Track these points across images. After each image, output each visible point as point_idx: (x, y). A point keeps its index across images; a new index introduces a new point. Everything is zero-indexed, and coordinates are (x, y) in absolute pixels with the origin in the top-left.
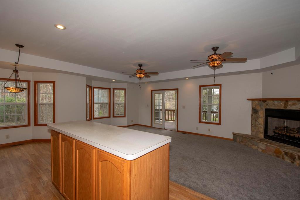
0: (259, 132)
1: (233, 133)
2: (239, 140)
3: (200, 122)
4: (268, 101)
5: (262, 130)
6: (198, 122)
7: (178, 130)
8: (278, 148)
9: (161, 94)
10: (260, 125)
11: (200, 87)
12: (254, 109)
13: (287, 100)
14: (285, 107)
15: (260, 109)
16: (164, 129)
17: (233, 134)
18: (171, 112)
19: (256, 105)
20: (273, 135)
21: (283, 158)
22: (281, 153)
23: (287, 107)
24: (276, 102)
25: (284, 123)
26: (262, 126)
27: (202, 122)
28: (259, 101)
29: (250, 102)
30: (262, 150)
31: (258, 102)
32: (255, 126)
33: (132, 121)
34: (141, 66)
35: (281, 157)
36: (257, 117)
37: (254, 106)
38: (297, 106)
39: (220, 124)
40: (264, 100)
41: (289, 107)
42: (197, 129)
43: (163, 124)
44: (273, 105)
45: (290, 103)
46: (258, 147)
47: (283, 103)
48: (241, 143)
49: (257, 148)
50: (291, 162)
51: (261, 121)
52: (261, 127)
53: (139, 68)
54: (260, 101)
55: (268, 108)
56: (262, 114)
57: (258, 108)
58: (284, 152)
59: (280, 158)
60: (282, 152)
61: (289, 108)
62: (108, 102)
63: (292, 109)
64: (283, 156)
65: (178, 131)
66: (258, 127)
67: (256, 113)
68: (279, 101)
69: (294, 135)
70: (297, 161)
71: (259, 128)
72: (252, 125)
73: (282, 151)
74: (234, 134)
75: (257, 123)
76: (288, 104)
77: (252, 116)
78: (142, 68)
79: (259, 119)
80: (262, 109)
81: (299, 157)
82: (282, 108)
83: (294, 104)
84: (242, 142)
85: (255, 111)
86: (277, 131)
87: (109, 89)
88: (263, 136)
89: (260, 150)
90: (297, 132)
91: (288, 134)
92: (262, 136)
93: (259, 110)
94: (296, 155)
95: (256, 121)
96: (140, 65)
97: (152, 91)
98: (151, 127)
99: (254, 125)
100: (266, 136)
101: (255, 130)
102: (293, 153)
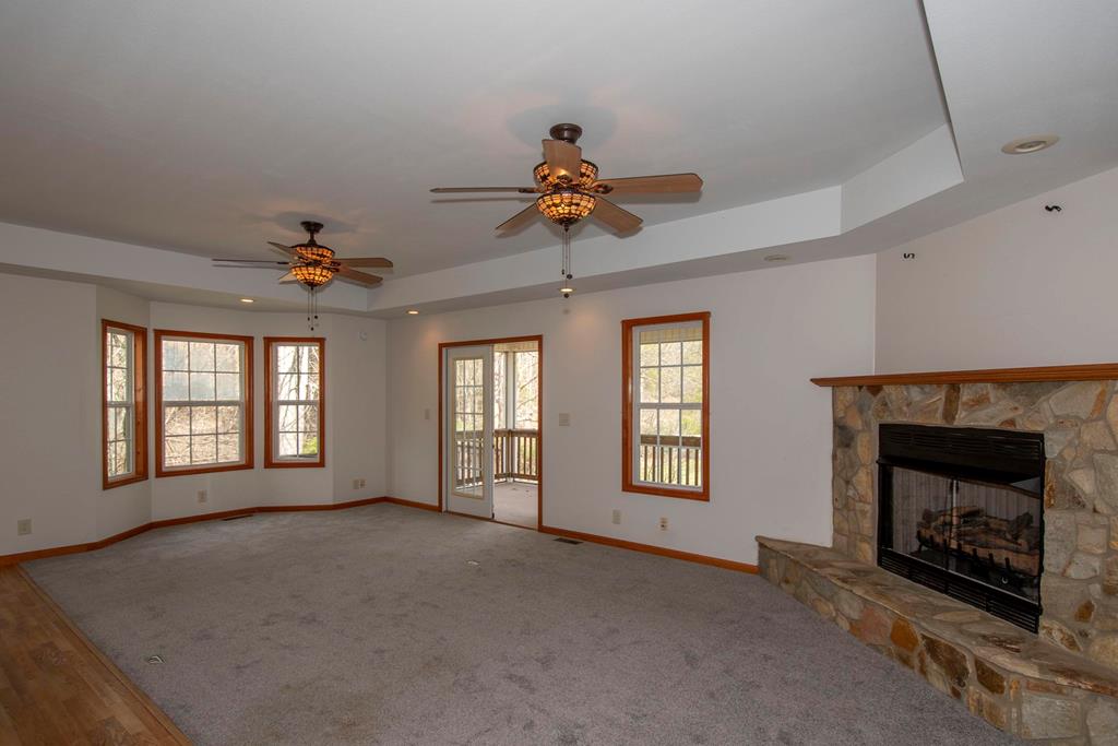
0: (859, 533)
1: (757, 538)
2: (776, 571)
3: (628, 485)
4: (888, 389)
5: (869, 525)
6: (621, 488)
7: (544, 524)
8: (904, 620)
9: (480, 362)
10: (861, 501)
11: (628, 326)
12: (840, 427)
13: (953, 382)
14: (949, 414)
15: (860, 428)
16: (492, 520)
17: (756, 544)
18: (522, 439)
19: (847, 408)
20: (912, 554)
21: (923, 671)
22: (915, 642)
23: (954, 418)
24: (915, 393)
25: (949, 496)
26: (868, 507)
27: (635, 487)
28: (857, 388)
29: (828, 391)
30: (851, 624)
31: (855, 392)
32: (846, 506)
33: (360, 484)
34: (318, 231)
35: (916, 662)
36: (852, 466)
37: (841, 414)
38: (991, 410)
39: (703, 496)
40: (874, 385)
41: (964, 414)
42: (617, 519)
43: (487, 496)
44: (905, 408)
45: (966, 394)
46: (837, 610)
47: (939, 397)
48: (783, 585)
49: (834, 614)
50: (949, 691)
51: (866, 483)
52: (867, 512)
53: (305, 237)
54: (860, 387)
55: (889, 420)
56: (868, 449)
57: (856, 423)
58: (924, 637)
59: (913, 668)
60: (919, 638)
61: (962, 419)
62: (243, 401)
63: (972, 424)
64: (922, 661)
65: (542, 529)
66: (854, 510)
67: (848, 446)
68: (927, 388)
69: (991, 555)
70: (971, 688)
71: (859, 515)
72: (835, 500)
73: (918, 632)
74: (763, 544)
75: (851, 493)
76: (958, 398)
77: (834, 457)
78: (319, 238)
79: (857, 472)
80: (867, 424)
81: (977, 670)
82: (937, 421)
83: (981, 401)
84: (787, 582)
85: (843, 436)
86: (926, 534)
87: (247, 341)
88: (873, 553)
89: (845, 625)
90: (1009, 537)
91: (968, 549)
92: (868, 552)
93: (859, 431)
94: (967, 657)
95: (848, 482)
96: (313, 227)
97: (441, 346)
98: (439, 509)
99: (843, 505)
100: (887, 554)
101: (846, 526)
102: (958, 650)
